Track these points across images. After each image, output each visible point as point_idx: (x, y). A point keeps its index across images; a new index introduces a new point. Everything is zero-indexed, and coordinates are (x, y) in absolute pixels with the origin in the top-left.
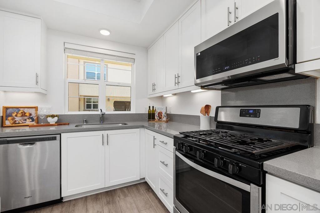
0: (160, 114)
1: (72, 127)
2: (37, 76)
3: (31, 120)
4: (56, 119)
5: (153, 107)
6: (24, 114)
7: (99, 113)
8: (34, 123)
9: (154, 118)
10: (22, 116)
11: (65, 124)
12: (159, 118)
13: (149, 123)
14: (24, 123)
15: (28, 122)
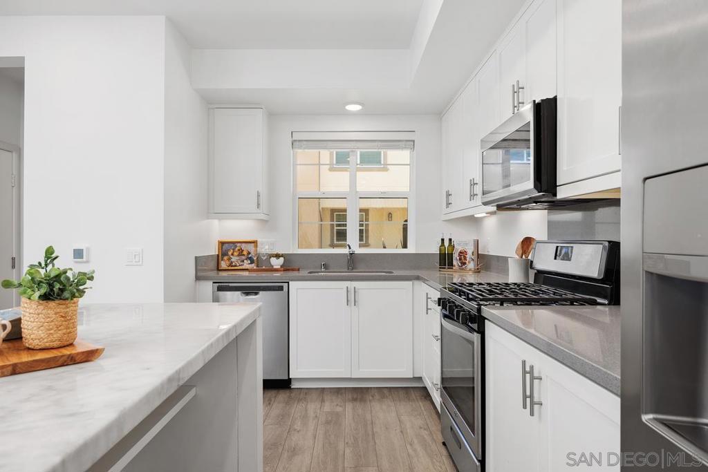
0: (463, 254)
1: (304, 273)
2: (258, 196)
3: (249, 262)
4: (282, 260)
5: (450, 240)
6: (241, 252)
7: (346, 251)
8: (253, 266)
9: (451, 264)
10: (239, 255)
11: (293, 270)
12: (461, 263)
13: (440, 274)
14: (241, 265)
15: (247, 265)
